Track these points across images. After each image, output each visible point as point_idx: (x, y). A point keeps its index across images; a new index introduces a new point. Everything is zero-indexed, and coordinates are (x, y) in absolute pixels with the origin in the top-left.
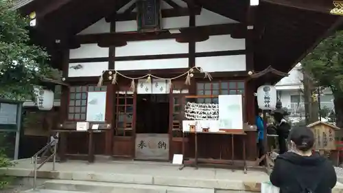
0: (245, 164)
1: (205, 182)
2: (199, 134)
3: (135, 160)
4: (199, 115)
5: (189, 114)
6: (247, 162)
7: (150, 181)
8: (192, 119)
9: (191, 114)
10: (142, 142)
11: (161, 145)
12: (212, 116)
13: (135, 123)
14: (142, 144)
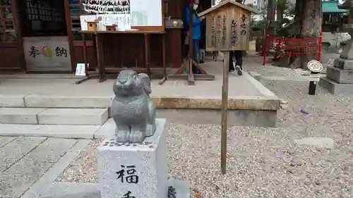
0: (165, 72)
1: (95, 100)
2: (102, 35)
3: (27, 73)
4: (104, 7)
5: (89, 5)
6: (167, 69)
7: (21, 103)
8: (92, 14)
9: (91, 6)
10: (33, 48)
11: (60, 52)
12: (121, 7)
13: (17, 22)
14: (33, 51)
